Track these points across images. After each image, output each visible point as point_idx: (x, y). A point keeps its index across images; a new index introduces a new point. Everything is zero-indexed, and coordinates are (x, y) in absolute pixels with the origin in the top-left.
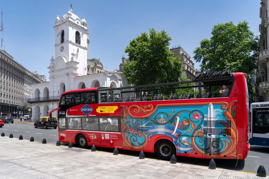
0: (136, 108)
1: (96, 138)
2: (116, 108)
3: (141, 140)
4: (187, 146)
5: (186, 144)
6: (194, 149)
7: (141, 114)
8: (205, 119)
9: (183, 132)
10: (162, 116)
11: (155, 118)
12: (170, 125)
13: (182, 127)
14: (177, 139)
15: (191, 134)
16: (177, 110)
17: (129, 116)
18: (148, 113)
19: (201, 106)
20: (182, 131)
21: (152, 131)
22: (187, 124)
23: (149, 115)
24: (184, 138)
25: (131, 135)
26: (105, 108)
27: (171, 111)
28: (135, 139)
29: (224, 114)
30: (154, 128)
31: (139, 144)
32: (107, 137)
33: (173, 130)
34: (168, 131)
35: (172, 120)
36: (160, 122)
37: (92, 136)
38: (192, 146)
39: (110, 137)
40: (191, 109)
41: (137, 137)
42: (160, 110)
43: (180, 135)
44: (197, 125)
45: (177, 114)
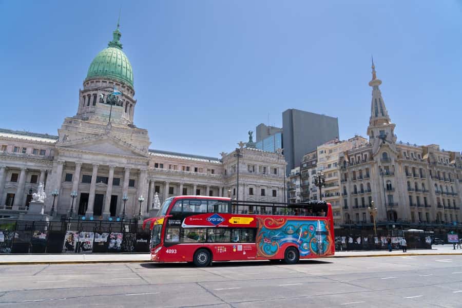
0: (271, 221)
1: (225, 251)
2: (252, 219)
3: (273, 249)
4: (307, 250)
5: (306, 248)
6: (311, 251)
7: (274, 226)
8: (316, 230)
9: (305, 240)
10: (291, 228)
11: (286, 229)
12: (296, 235)
13: (304, 236)
14: (300, 245)
15: (308, 241)
16: (301, 223)
17: (265, 227)
18: (280, 225)
19: (314, 221)
20: (303, 239)
21: (283, 240)
22: (306, 234)
23: (281, 226)
24: (305, 244)
25: (265, 244)
26: (239, 219)
27: (296, 224)
28: (269, 248)
29: (325, 227)
30: (284, 237)
31: (272, 252)
32: (240, 248)
33: (298, 238)
34: (294, 239)
35: (298, 231)
36: (289, 233)
37: (221, 249)
38: (309, 249)
39: (243, 248)
40: (308, 223)
41: (271, 246)
42: (290, 223)
43: (302, 242)
44: (312, 234)
45: (300, 227)
